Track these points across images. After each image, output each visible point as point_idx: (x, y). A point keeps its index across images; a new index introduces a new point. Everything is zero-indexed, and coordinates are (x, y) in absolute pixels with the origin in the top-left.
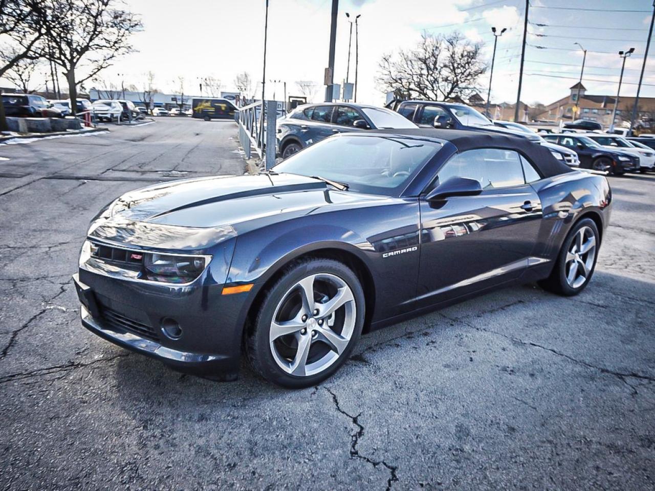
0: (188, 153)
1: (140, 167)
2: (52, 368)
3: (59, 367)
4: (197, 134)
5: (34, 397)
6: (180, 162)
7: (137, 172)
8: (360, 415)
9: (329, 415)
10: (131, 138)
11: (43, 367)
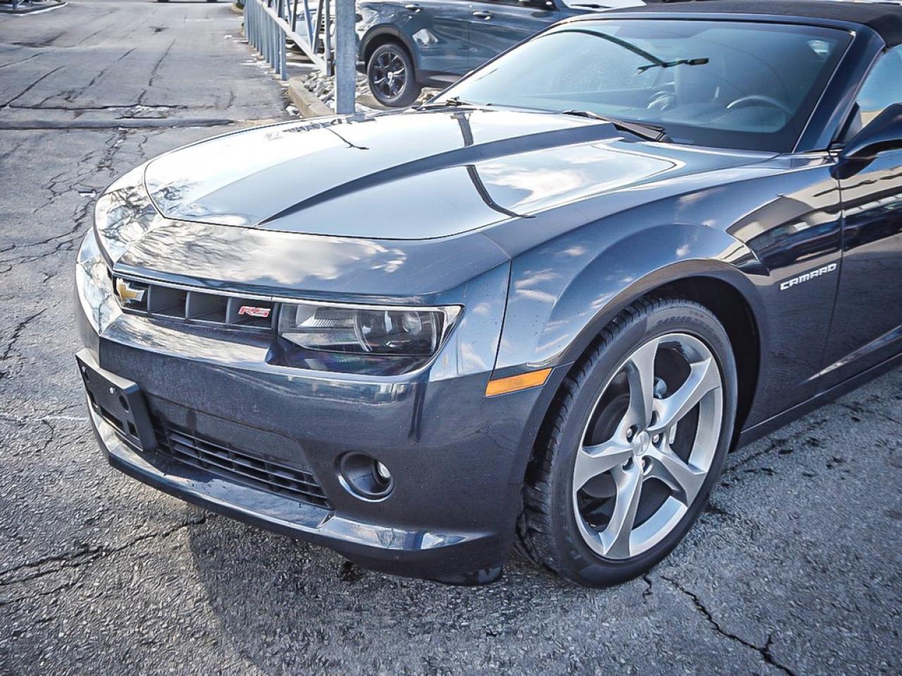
0: (156, 68)
1: (66, 99)
2: (42, 562)
3: (59, 559)
4: (159, 30)
5: (29, 635)
6: (146, 86)
7: (66, 109)
8: (770, 642)
9: (703, 643)
10: (26, 41)
11: (20, 559)
